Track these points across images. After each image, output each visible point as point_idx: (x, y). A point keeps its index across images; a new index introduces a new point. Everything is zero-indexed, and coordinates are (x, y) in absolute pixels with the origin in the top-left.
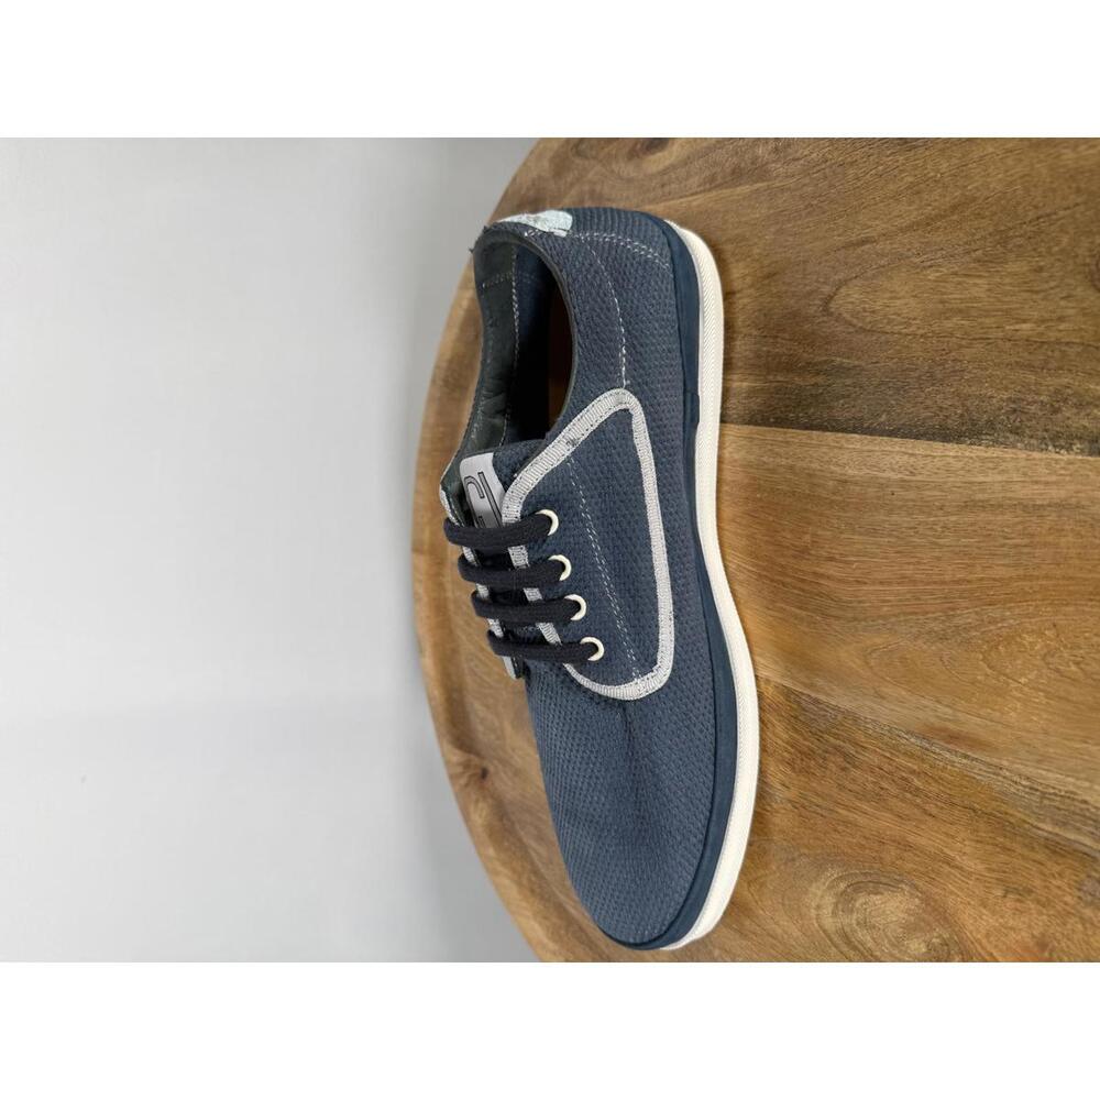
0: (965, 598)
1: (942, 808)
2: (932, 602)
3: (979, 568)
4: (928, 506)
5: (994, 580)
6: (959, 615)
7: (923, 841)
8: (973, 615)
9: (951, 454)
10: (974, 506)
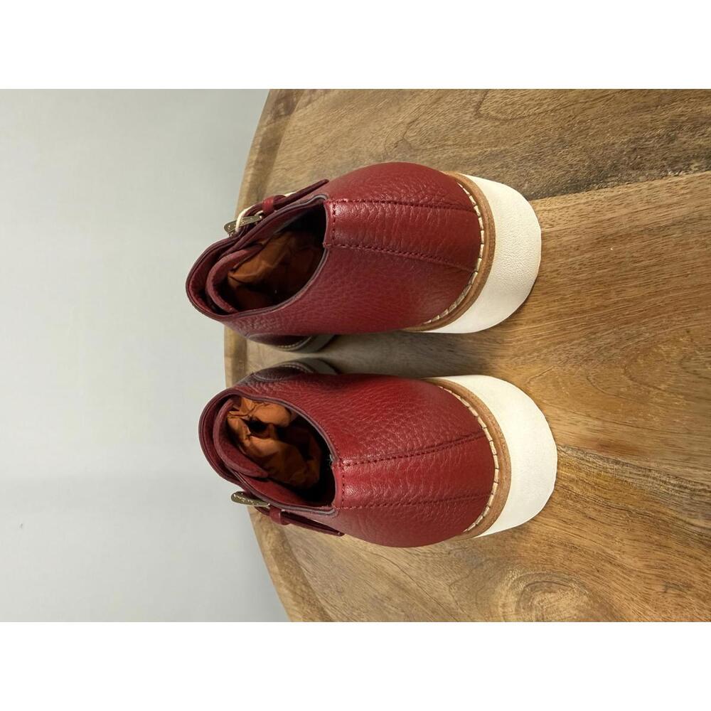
0: (603, 322)
1: (600, 511)
2: (576, 330)
3: (613, 294)
4: (565, 250)
5: (628, 301)
6: (601, 337)
7: (586, 542)
8: (613, 336)
9: (583, 201)
10: (605, 241)
